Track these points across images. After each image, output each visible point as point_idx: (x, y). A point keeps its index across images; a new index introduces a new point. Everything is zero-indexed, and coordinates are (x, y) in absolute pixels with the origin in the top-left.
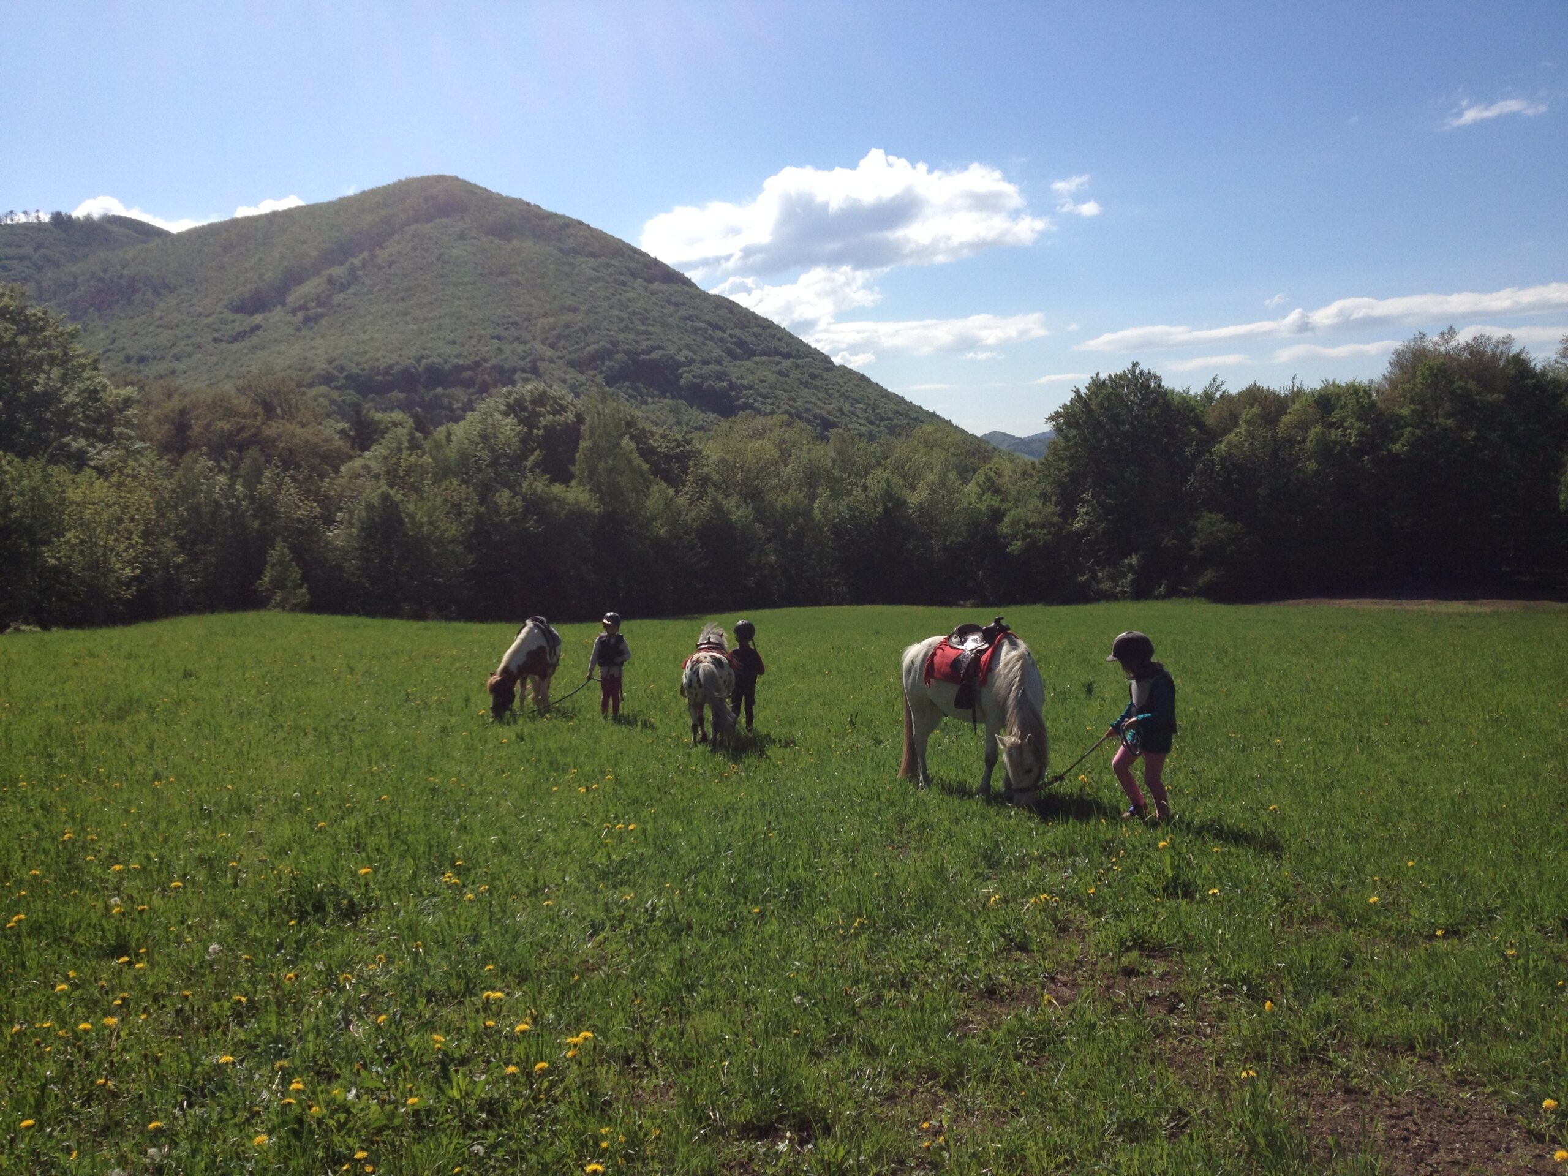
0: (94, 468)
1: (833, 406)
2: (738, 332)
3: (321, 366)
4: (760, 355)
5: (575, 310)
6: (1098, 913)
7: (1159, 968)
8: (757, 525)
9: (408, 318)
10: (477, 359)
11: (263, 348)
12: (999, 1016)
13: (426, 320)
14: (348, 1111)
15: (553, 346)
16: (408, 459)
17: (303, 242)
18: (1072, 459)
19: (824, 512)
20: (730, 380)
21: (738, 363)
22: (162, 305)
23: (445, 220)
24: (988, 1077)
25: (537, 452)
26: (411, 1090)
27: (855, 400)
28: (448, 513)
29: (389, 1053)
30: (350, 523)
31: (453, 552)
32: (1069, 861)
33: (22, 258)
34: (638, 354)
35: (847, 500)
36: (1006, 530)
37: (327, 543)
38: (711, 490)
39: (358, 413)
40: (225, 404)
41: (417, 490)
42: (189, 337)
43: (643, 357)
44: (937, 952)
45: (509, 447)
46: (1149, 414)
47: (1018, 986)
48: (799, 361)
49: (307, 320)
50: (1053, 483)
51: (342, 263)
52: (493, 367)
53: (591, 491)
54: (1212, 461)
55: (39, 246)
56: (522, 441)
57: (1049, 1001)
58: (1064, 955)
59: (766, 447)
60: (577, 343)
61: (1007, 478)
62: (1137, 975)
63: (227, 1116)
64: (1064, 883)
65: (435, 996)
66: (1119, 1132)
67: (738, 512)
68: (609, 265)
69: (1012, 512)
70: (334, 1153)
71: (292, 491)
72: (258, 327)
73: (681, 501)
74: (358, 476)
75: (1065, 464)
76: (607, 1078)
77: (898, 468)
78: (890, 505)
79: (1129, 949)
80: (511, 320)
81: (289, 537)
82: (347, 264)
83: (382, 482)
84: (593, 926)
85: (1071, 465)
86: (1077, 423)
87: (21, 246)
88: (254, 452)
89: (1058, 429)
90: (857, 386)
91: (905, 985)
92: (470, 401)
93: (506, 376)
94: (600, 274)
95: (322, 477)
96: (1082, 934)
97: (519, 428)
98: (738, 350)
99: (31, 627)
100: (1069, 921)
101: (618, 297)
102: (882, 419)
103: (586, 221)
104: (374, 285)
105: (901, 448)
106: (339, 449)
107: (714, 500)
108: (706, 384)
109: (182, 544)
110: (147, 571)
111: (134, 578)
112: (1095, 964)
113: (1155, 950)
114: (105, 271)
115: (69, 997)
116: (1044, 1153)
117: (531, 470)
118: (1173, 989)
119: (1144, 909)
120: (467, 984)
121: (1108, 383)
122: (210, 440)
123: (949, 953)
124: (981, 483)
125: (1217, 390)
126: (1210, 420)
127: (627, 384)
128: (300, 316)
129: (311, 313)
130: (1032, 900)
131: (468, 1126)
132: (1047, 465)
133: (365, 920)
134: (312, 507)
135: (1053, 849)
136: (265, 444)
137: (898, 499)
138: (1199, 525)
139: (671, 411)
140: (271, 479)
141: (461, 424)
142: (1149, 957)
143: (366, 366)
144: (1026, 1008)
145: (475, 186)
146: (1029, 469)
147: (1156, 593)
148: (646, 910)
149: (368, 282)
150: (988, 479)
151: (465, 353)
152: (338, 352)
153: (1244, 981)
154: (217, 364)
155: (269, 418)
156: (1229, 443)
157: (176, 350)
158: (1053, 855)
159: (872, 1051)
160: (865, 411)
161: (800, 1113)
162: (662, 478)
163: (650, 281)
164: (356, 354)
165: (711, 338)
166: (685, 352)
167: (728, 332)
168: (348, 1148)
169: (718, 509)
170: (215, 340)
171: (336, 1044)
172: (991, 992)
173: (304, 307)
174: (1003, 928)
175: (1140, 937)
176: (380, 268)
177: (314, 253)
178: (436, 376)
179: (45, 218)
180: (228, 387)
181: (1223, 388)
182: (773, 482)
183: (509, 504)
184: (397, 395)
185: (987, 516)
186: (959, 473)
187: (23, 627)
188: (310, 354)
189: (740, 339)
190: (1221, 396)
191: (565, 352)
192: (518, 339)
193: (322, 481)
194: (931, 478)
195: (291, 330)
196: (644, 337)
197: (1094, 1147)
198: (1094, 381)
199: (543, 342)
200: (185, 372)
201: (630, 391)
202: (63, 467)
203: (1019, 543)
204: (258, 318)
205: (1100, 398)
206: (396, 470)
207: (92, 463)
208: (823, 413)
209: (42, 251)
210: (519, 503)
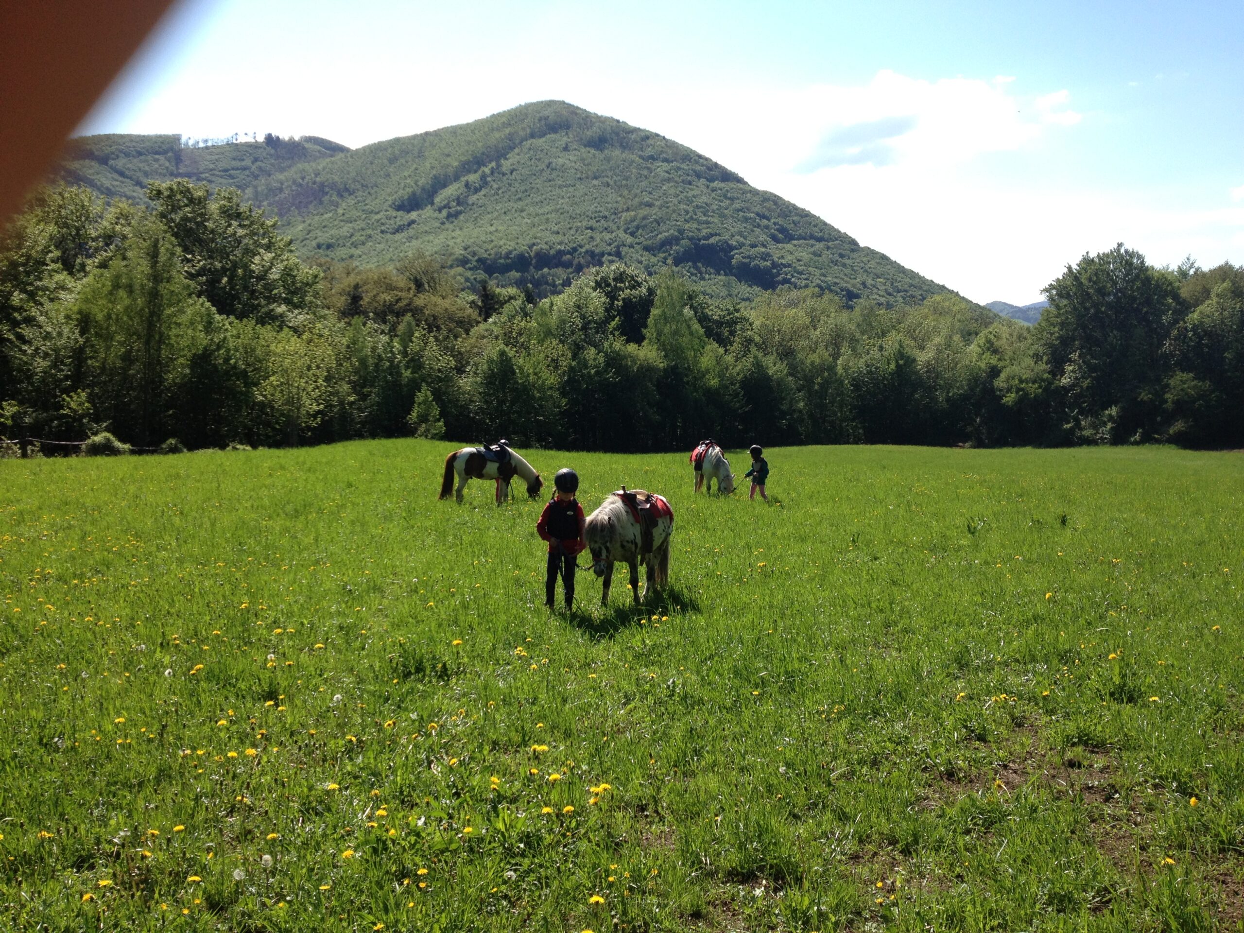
0: (290, 327)
1: (858, 280)
2: (780, 221)
3: (459, 252)
4: (798, 239)
5: (650, 205)
6: (1052, 712)
7: (1099, 762)
8: (790, 378)
9: (524, 214)
10: (575, 245)
11: (417, 238)
12: (955, 795)
13: (537, 215)
14: (418, 835)
15: (632, 234)
16: (520, 323)
17: (448, 155)
18: (1063, 325)
19: (846, 369)
20: (773, 260)
21: (780, 245)
22: (344, 204)
23: (552, 135)
24: (939, 847)
25: (617, 319)
26: (469, 820)
27: (876, 275)
28: (548, 366)
29: (457, 789)
30: (475, 373)
31: (551, 396)
32: (1030, 666)
33: (244, 169)
34: (699, 240)
35: (866, 358)
36: (1001, 384)
37: (460, 388)
38: (753, 349)
39: (485, 288)
40: (387, 281)
41: (527, 348)
42: (363, 229)
43: (703, 242)
44: (906, 737)
45: (597, 314)
46: (1132, 287)
47: (974, 771)
48: (830, 244)
49: (449, 216)
50: (1045, 345)
51: (476, 172)
52: (587, 252)
53: (658, 349)
54: (1186, 328)
55: (256, 160)
56: (607, 310)
57: (999, 786)
58: (1017, 747)
59: (799, 315)
60: (652, 232)
61: (1005, 340)
62: (1079, 767)
63: (328, 832)
64: (1024, 686)
65: (498, 745)
66: (1049, 903)
67: (775, 367)
68: (679, 168)
69: (1008, 369)
70: (404, 867)
71: (434, 348)
72: (413, 222)
73: (729, 358)
74: (484, 337)
75: (1056, 329)
76: (622, 823)
77: (911, 333)
78: (901, 362)
79: (1074, 745)
80: (601, 214)
81: (432, 382)
82: (480, 172)
83: (500, 341)
84: (626, 696)
85: (1061, 330)
86: (1068, 294)
87: (243, 160)
88: (408, 317)
89: (1051, 299)
90: (878, 263)
91: (875, 763)
92: (568, 279)
93: (596, 259)
94: (671, 176)
95: (456, 337)
96: (1035, 730)
97: (603, 300)
98: (780, 235)
99: (244, 446)
100: (1024, 717)
101: (685, 194)
102: (899, 291)
103: (662, 134)
104: (499, 189)
105: (914, 315)
106: (469, 316)
107: (755, 357)
108: (752, 264)
109: (356, 387)
110: (329, 406)
111: (319, 412)
112: (1044, 756)
113: (1096, 746)
114: (303, 178)
115: (228, 729)
116: (981, 916)
117: (612, 333)
118: (1111, 781)
119: (1091, 711)
120: (524, 736)
121: (1096, 260)
122: (376, 308)
123: (917, 739)
124: (982, 345)
125: (1190, 268)
126: (1184, 293)
127: (690, 264)
128: (445, 212)
129: (452, 210)
130: (993, 699)
131: (509, 852)
132: (1041, 330)
133: (454, 680)
134: (448, 360)
135: (1017, 656)
136: (416, 312)
137: (909, 357)
138: (1172, 382)
139: (724, 285)
140: (418, 338)
141: (561, 296)
142: (1093, 752)
143: (492, 252)
144: (978, 791)
145: (578, 108)
146: (1025, 334)
147: (1132, 439)
148: (668, 687)
149: (495, 186)
150: (989, 341)
151: (566, 241)
152: (472, 240)
153: (1174, 778)
154: (383, 250)
155: (419, 292)
156: (1201, 313)
157: (354, 239)
158: (1017, 661)
159: (843, 817)
160: (884, 284)
161: (776, 864)
162: (714, 340)
163: (712, 180)
164: (485, 242)
165: (759, 226)
166: (737, 237)
167: (772, 220)
168: (415, 864)
169: (758, 364)
170: (382, 232)
171: (418, 778)
172: (950, 775)
173: (447, 207)
174: (965, 721)
175: (1086, 735)
176: (504, 174)
177: (456, 164)
178: (545, 260)
179: (261, 139)
180: (390, 268)
181: (1196, 265)
182: (804, 343)
183: (595, 360)
184: (515, 275)
185: (985, 372)
186: (963, 336)
187: (238, 446)
188: (451, 243)
189: (782, 226)
190: (1195, 273)
191: (642, 239)
192: (606, 229)
193: (457, 341)
194: (937, 340)
195: (438, 224)
196: (705, 226)
197: (1026, 914)
198: (1084, 259)
199: (625, 232)
200: (360, 256)
201: (692, 270)
202: (269, 327)
203: (1013, 395)
204: (414, 215)
205: (1089, 273)
206: (511, 332)
207: (291, 325)
208: (849, 286)
209: (259, 163)
210: (601, 359)
